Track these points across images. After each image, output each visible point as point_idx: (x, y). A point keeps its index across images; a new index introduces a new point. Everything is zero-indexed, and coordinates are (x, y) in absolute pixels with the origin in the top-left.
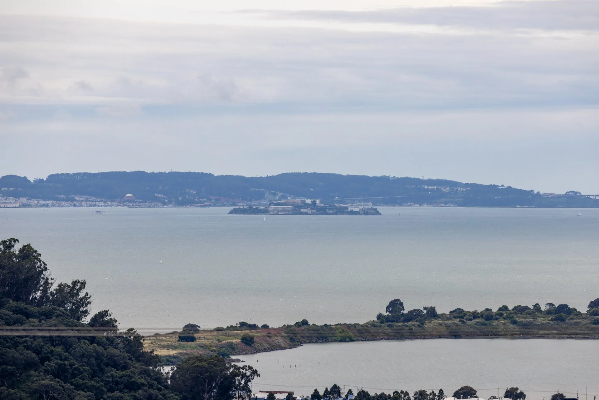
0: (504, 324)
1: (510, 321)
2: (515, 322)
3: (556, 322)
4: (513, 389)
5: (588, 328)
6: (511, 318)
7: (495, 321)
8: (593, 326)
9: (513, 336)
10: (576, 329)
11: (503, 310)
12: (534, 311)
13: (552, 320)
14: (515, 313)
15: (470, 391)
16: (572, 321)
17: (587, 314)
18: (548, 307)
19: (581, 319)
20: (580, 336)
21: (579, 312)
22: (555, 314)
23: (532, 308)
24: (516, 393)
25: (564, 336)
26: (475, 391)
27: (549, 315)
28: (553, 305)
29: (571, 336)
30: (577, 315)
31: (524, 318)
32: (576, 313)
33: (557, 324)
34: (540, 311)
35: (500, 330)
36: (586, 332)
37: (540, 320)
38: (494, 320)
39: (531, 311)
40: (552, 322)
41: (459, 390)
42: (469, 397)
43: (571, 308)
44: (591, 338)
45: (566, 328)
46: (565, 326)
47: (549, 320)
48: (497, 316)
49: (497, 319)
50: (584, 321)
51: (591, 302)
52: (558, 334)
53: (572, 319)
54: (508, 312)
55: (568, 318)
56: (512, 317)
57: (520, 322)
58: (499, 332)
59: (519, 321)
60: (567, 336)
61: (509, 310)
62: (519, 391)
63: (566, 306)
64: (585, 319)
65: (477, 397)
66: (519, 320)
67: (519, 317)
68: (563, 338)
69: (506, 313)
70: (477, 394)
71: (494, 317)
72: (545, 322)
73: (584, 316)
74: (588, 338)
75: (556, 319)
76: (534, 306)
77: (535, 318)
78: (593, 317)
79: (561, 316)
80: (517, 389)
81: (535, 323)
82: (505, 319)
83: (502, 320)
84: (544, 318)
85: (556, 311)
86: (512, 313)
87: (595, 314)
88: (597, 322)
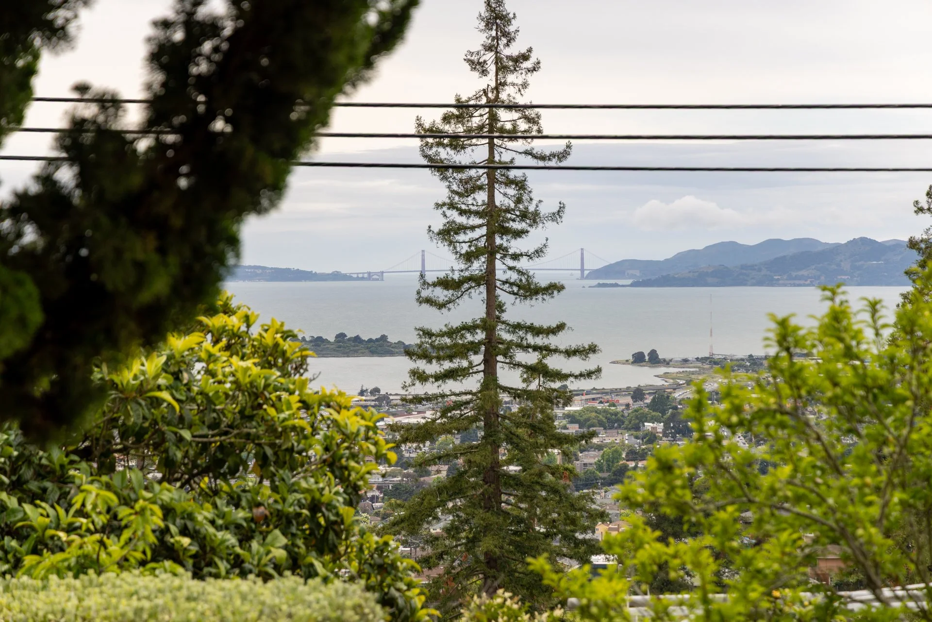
3: (315, 347)
5: (334, 350)
8: (338, 349)
10: (327, 351)
13: (312, 346)
17: (334, 342)
18: (310, 338)
19: (330, 345)
20: (329, 355)
21: (329, 341)
22: (315, 342)
27: (311, 343)
28: (313, 337)
29: (325, 356)
32: (327, 342)
33: (316, 349)
34: (306, 341)
36: (333, 353)
43: (324, 338)
44: (336, 357)
45: (322, 351)
46: (321, 349)
47: (310, 346)
50: (332, 346)
51: (337, 335)
53: (325, 345)
55: (323, 345)
63: (321, 337)
73: (332, 344)
74: (334, 357)
75: (315, 345)
78: (337, 343)
79: (318, 343)
84: (308, 344)
85: (315, 340)
87: (339, 342)
88: (340, 347)
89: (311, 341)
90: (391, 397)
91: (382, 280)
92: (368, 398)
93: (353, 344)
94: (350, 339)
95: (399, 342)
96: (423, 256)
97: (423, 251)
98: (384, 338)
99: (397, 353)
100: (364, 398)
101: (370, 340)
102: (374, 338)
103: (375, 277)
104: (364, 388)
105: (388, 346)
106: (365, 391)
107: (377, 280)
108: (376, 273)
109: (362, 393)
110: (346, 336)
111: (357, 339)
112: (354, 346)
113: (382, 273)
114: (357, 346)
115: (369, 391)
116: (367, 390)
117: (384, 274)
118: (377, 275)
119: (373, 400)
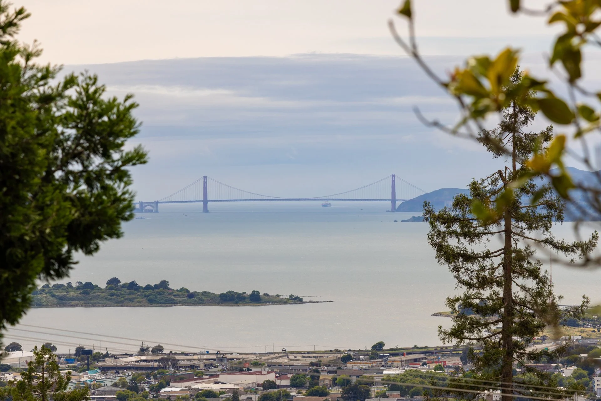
0: (46, 297)
1: (50, 295)
2: (53, 296)
3: (83, 295)
4: (47, 344)
5: (106, 298)
6: (51, 292)
7: (39, 295)
8: (110, 297)
9: (53, 306)
10: (98, 300)
11: (46, 287)
12: (68, 287)
13: (80, 293)
14: (54, 289)
15: (17, 346)
16: (94, 294)
17: (106, 289)
18: (78, 285)
19: (101, 292)
20: (100, 305)
21: (100, 288)
22: (83, 289)
23: (66, 285)
24: (50, 347)
25: (89, 305)
26: (21, 346)
27: (78, 290)
28: (81, 283)
29: (93, 306)
30: (98, 290)
31: (60, 293)
32: (98, 288)
33: (84, 297)
34: (72, 287)
35: (43, 301)
36: (104, 302)
37: (72, 294)
38: (39, 294)
39: (66, 288)
40: (80, 295)
41: (9, 346)
42: (16, 350)
43: (94, 285)
44: (108, 306)
45: (91, 299)
46: (90, 298)
47: (78, 294)
48: (41, 292)
49: (40, 294)
50: (103, 294)
51: (108, 280)
52: (85, 303)
53: (95, 293)
54: (49, 288)
55: (92, 292)
56: (52, 292)
57: (57, 296)
58: (42, 303)
59: (56, 295)
60: (91, 305)
61: (49, 287)
62: (52, 345)
63: (90, 284)
64: (104, 292)
65: (22, 350)
66: (56, 294)
67: (56, 292)
68: (88, 307)
69: (48, 289)
70: (22, 348)
71: (39, 293)
72: (76, 295)
73: (103, 291)
74: (106, 306)
75: (84, 293)
76: (68, 284)
77: (68, 293)
78: (109, 291)
79: (87, 291)
80: (51, 344)
81: (68, 296)
82: (46, 293)
83: (44, 295)
84: (74, 292)
85: (83, 287)
86: (51, 289)
87: (111, 289)
88: (112, 295)
89: (78, 288)
90: (177, 357)
91: (157, 211)
92: (150, 358)
93: (128, 291)
94: (124, 286)
95: (183, 289)
96: (205, 183)
97: (205, 177)
98: (164, 284)
99: (180, 302)
100: (144, 358)
101: (148, 287)
102: (153, 285)
103: (148, 208)
104: (145, 346)
105: (169, 294)
106: (145, 350)
107: (151, 211)
108: (149, 204)
109: (143, 351)
110: (119, 282)
111: (133, 286)
112: (129, 294)
113: (157, 203)
114: (133, 294)
115: (151, 349)
116: (148, 348)
117: (159, 204)
118: (150, 206)
119: (156, 361)
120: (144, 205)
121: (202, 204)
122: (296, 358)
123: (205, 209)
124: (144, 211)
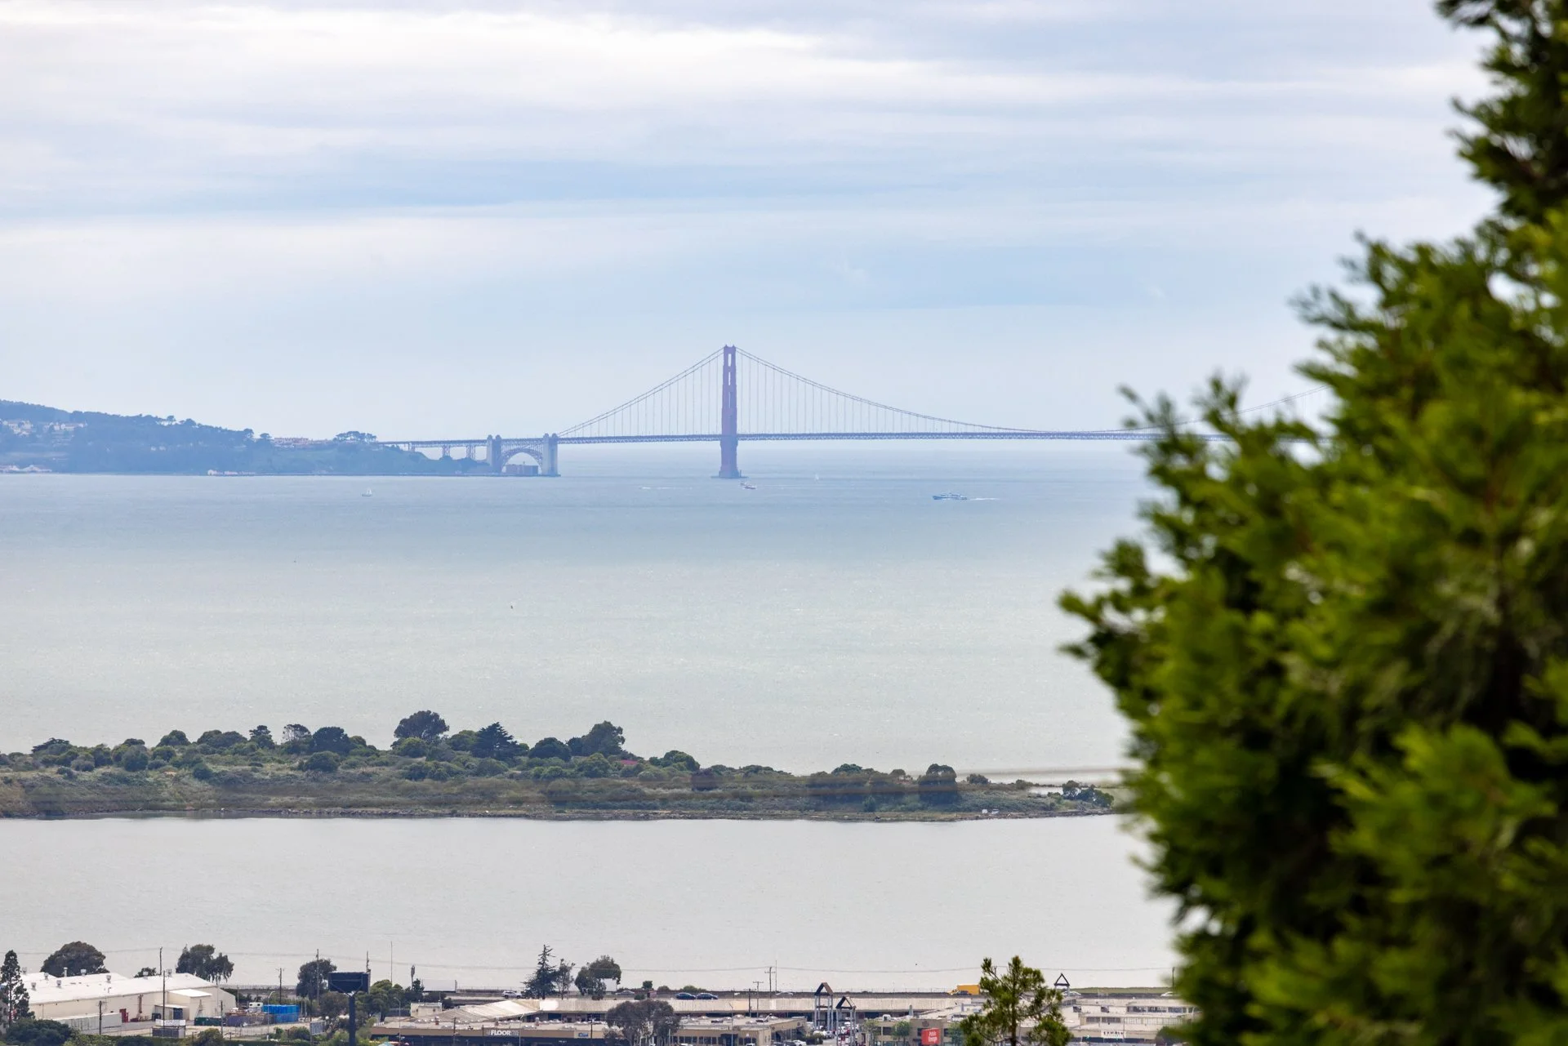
0: (177, 779)
1: (192, 771)
2: (203, 775)
3: (311, 772)
4: (199, 948)
5: (394, 787)
6: (195, 763)
7: (150, 773)
8: (409, 783)
9: (201, 811)
10: (362, 791)
11: (174, 744)
12: (255, 744)
13: (300, 768)
14: (205, 751)
15: (87, 957)
16: (352, 771)
17: (392, 753)
18: (291, 735)
19: (377, 765)
20: (375, 810)
21: (372, 748)
22: (309, 752)
23: (249, 737)
24: (209, 959)
25: (333, 810)
26: (101, 957)
27: (293, 756)
28: (303, 729)
29: (350, 810)
30: (368, 755)
31: (228, 763)
32: (363, 750)
33: (314, 780)
34: (271, 745)
35: (165, 794)
36: (390, 799)
37: (270, 768)
38: (150, 769)
39: (248, 745)
40: (299, 774)
41: (58, 954)
42: (83, 971)
43: (350, 736)
44: (404, 816)
45: (339, 790)
46: (336, 783)
47: (292, 769)
48: (159, 760)
49: (157, 766)
50: (385, 772)
51: (403, 721)
52: (317, 805)
53: (353, 765)
54: (186, 748)
55: (344, 764)
56: (199, 761)
57: (217, 774)
58: (163, 801)
59: (214, 771)
60: (339, 809)
61: (187, 743)
62: (215, 956)
63: (336, 732)
64: (387, 764)
65: (105, 971)
66: (215, 769)
67: (214, 762)
68: (329, 815)
69: (182, 750)
70: (106, 964)
71: (150, 762)
72: (285, 772)
73: (384, 758)
74: (394, 815)
75: (312, 766)
76: (254, 731)
77: (257, 763)
78: (408, 759)
79: (325, 758)
80: (210, 949)
81: (256, 775)
82: (178, 765)
83: (169, 770)
84: (280, 762)
85: (312, 744)
86: (196, 751)
87: (414, 751)
88: (418, 774)
89: (292, 748)
90: (677, 1005)
91: (552, 472)
92: (571, 1005)
93: (475, 762)
94: (460, 741)
95: (673, 757)
96: (730, 371)
97: (730, 351)
98: (605, 736)
99: (664, 802)
100: (549, 1005)
101: (549, 747)
102: (564, 739)
103: (521, 459)
104: (554, 963)
105: (627, 774)
106: (555, 975)
107: (531, 471)
108: (523, 444)
109: (543, 983)
110: (442, 726)
111: (492, 741)
112: (479, 772)
113: (553, 441)
114: (495, 771)
115: (574, 974)
116: (564, 970)
117: (561, 447)
118: (528, 451)
119: (598, 1016)
120: (505, 449)
121: (716, 446)
122: (1105, 1015)
123: (729, 466)
124: (504, 469)
